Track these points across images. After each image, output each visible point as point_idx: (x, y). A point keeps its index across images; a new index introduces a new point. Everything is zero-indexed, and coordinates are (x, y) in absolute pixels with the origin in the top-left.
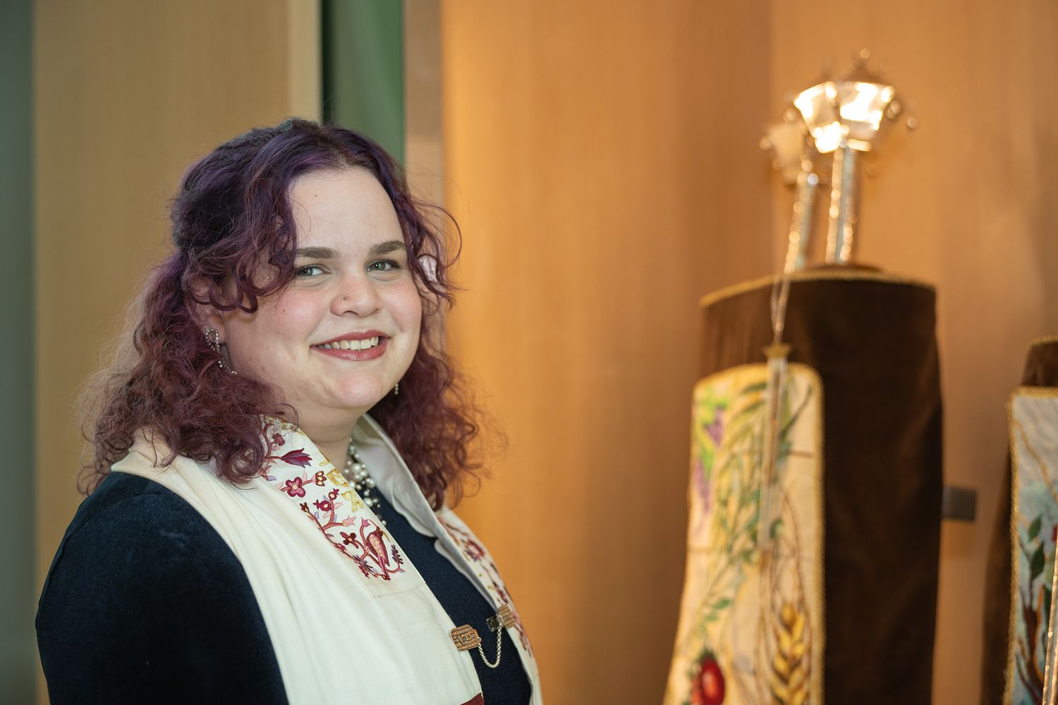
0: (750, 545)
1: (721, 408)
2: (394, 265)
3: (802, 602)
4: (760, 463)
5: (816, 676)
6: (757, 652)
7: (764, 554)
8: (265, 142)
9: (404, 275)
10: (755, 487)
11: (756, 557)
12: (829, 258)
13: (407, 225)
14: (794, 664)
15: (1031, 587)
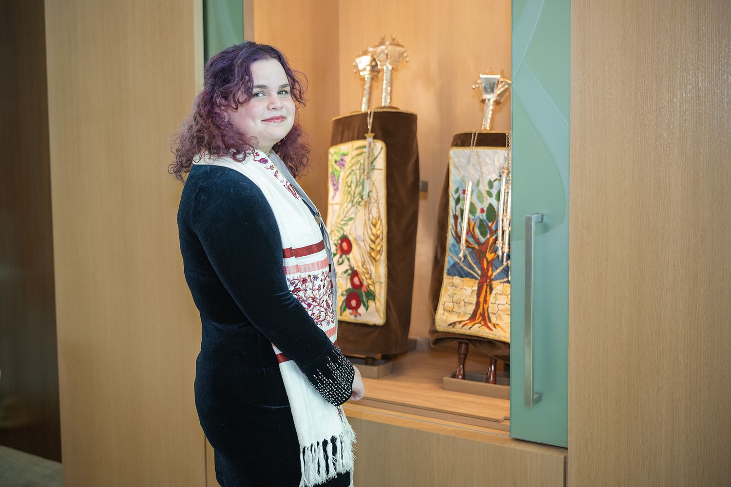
0: (360, 200)
1: (344, 155)
2: (286, 92)
3: (379, 217)
4: (364, 172)
5: (385, 240)
6: (364, 234)
7: (366, 202)
8: (241, 50)
9: (289, 96)
10: (362, 181)
11: (362, 203)
12: (383, 105)
13: (289, 79)
14: (377, 237)
15: (455, 208)
